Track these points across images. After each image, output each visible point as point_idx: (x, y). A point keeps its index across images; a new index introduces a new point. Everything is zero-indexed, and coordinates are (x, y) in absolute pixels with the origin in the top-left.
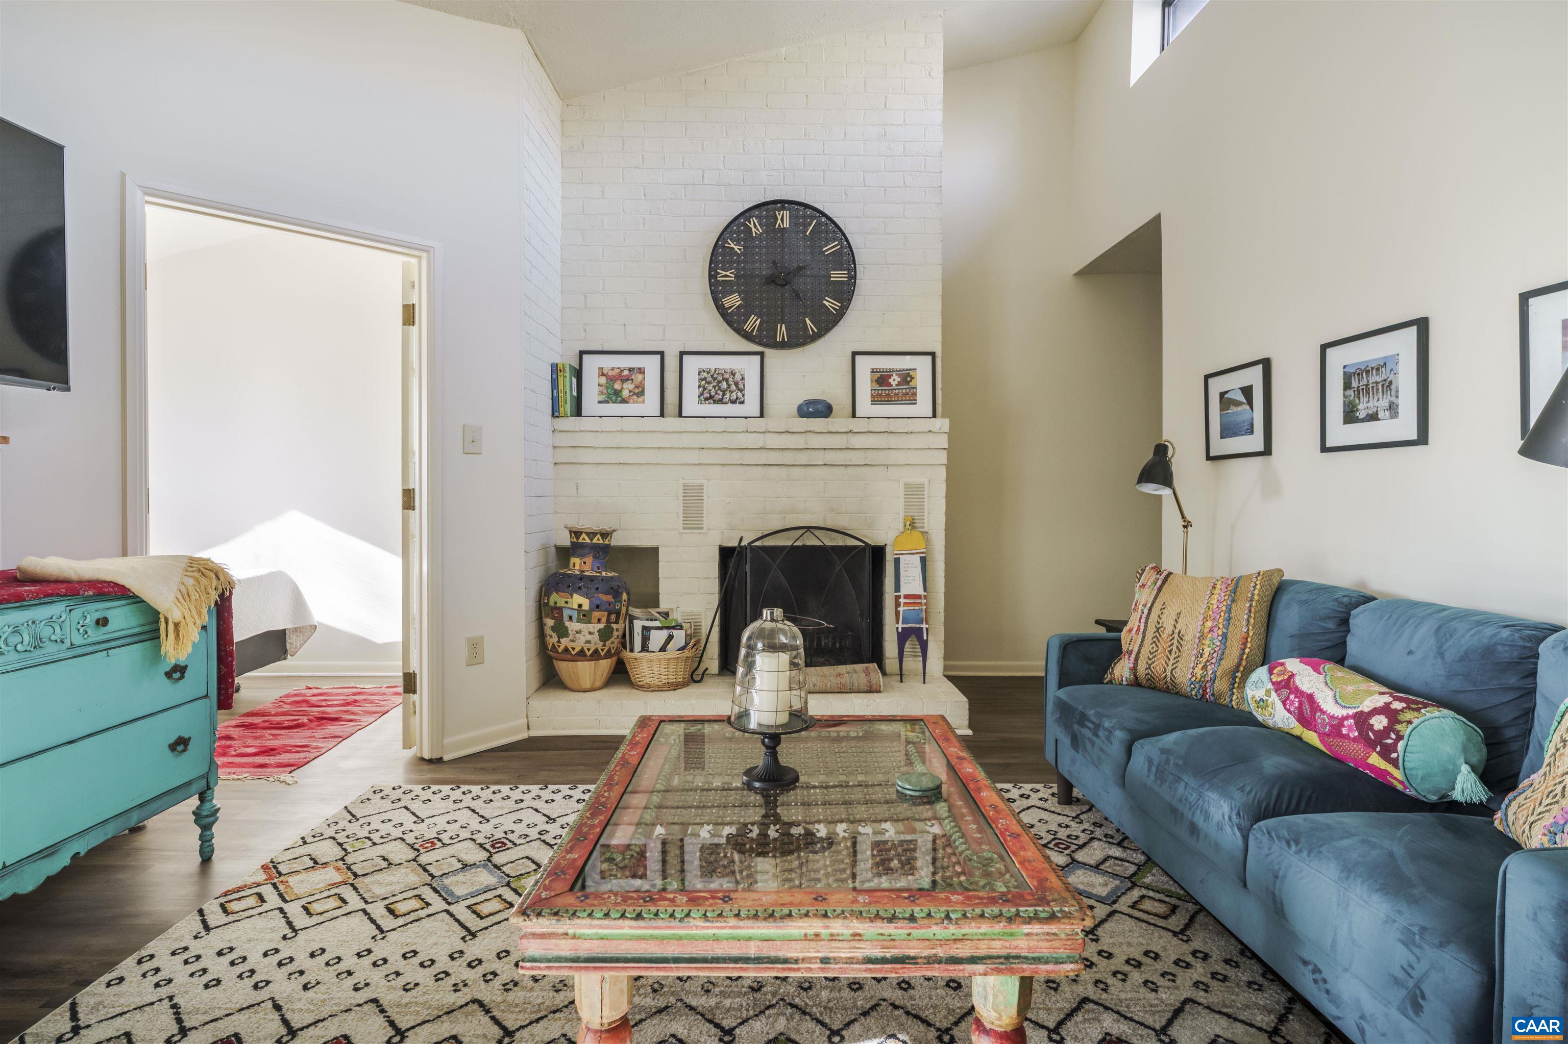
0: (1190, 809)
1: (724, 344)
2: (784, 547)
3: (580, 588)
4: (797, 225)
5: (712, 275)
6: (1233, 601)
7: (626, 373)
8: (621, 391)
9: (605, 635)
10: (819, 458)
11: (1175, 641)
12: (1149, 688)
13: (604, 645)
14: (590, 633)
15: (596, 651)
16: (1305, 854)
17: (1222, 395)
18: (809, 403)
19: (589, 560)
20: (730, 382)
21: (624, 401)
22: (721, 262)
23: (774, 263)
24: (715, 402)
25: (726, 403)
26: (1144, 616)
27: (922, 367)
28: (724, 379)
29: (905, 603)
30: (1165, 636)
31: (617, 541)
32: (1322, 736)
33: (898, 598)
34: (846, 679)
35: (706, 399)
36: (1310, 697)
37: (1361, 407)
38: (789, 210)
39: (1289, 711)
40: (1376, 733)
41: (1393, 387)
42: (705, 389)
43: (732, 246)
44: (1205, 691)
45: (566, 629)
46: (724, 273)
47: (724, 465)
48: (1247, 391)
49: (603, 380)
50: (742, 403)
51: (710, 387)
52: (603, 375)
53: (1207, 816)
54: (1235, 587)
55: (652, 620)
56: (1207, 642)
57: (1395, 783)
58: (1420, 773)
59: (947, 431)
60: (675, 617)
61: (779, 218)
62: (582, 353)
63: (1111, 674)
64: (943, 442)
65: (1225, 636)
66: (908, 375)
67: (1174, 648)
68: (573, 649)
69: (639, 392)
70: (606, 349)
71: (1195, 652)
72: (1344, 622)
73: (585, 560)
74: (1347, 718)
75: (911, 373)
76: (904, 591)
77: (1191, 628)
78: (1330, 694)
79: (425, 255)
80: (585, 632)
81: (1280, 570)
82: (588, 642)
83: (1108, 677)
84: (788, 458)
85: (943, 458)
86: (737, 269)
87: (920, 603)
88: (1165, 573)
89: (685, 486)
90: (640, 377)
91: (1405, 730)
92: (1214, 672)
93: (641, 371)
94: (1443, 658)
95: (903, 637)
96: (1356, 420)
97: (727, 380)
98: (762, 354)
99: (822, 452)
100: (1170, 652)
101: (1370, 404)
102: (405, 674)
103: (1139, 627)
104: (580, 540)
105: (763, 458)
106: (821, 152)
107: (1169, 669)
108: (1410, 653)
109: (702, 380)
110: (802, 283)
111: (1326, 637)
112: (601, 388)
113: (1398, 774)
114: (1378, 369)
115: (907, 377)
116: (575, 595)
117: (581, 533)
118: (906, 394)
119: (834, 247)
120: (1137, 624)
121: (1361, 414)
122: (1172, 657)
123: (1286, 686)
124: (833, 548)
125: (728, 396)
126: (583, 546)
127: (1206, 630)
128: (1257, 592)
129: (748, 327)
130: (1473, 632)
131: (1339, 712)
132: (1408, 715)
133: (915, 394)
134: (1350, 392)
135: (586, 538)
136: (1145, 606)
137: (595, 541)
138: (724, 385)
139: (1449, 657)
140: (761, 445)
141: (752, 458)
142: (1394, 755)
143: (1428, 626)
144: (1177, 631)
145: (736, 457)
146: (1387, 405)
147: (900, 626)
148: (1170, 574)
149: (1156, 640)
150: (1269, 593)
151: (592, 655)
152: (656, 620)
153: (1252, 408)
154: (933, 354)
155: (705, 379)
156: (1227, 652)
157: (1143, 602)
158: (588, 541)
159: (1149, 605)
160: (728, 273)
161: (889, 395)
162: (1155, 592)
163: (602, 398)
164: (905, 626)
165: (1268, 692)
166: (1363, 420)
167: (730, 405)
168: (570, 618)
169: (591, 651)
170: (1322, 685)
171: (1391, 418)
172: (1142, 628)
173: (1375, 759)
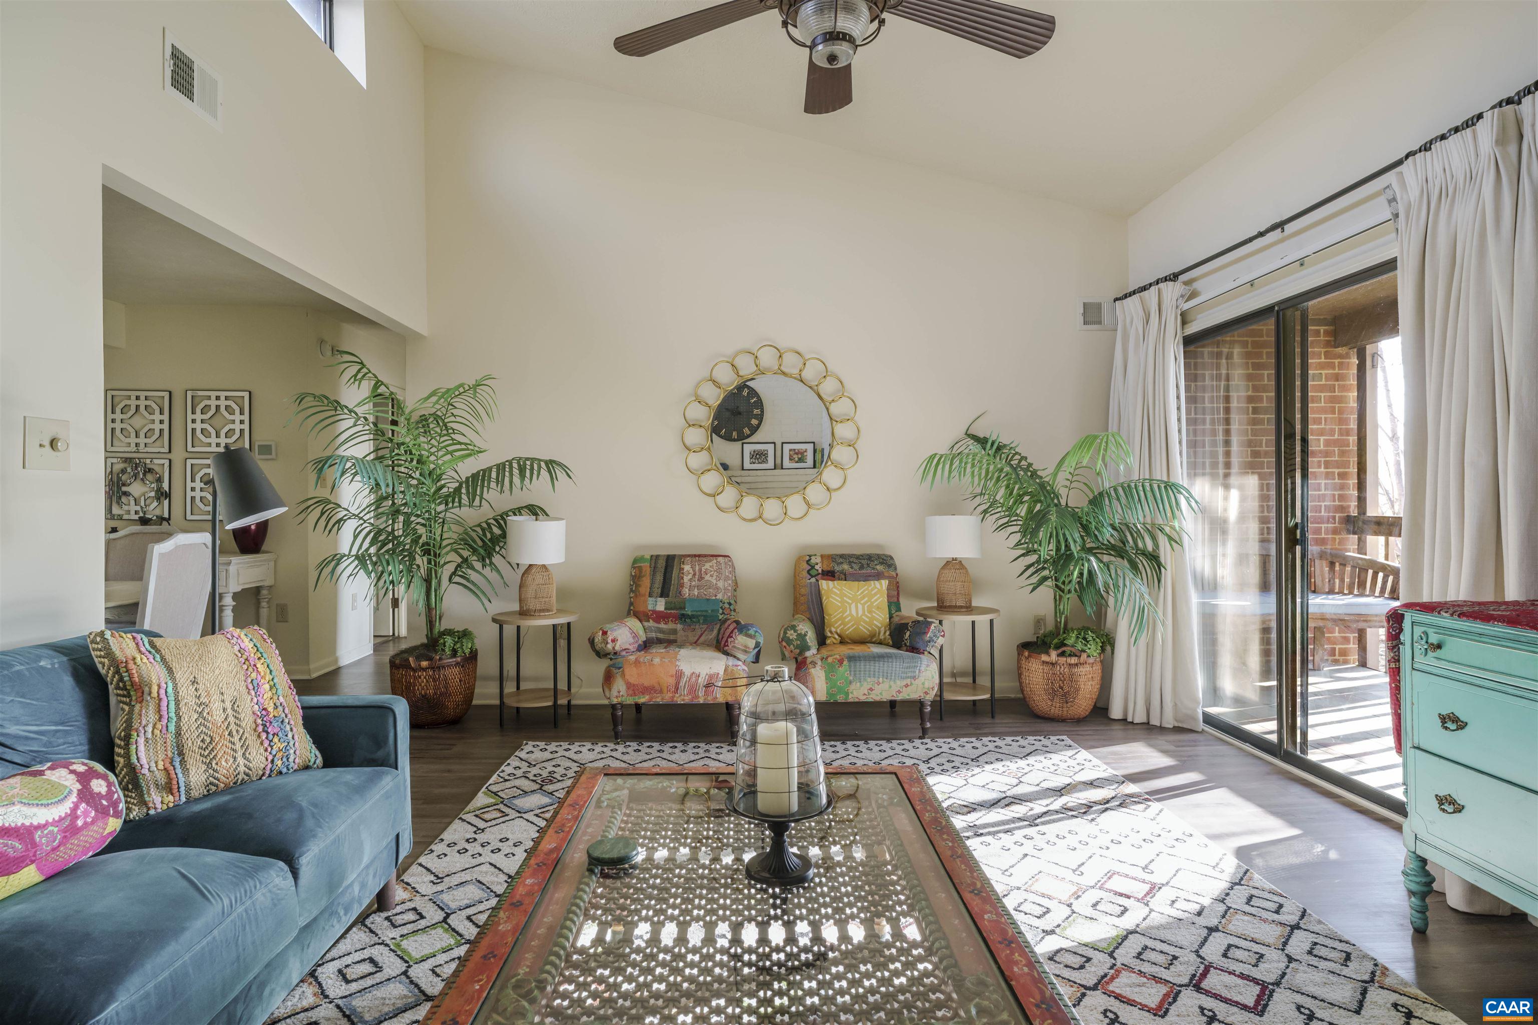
78: (19, 807)
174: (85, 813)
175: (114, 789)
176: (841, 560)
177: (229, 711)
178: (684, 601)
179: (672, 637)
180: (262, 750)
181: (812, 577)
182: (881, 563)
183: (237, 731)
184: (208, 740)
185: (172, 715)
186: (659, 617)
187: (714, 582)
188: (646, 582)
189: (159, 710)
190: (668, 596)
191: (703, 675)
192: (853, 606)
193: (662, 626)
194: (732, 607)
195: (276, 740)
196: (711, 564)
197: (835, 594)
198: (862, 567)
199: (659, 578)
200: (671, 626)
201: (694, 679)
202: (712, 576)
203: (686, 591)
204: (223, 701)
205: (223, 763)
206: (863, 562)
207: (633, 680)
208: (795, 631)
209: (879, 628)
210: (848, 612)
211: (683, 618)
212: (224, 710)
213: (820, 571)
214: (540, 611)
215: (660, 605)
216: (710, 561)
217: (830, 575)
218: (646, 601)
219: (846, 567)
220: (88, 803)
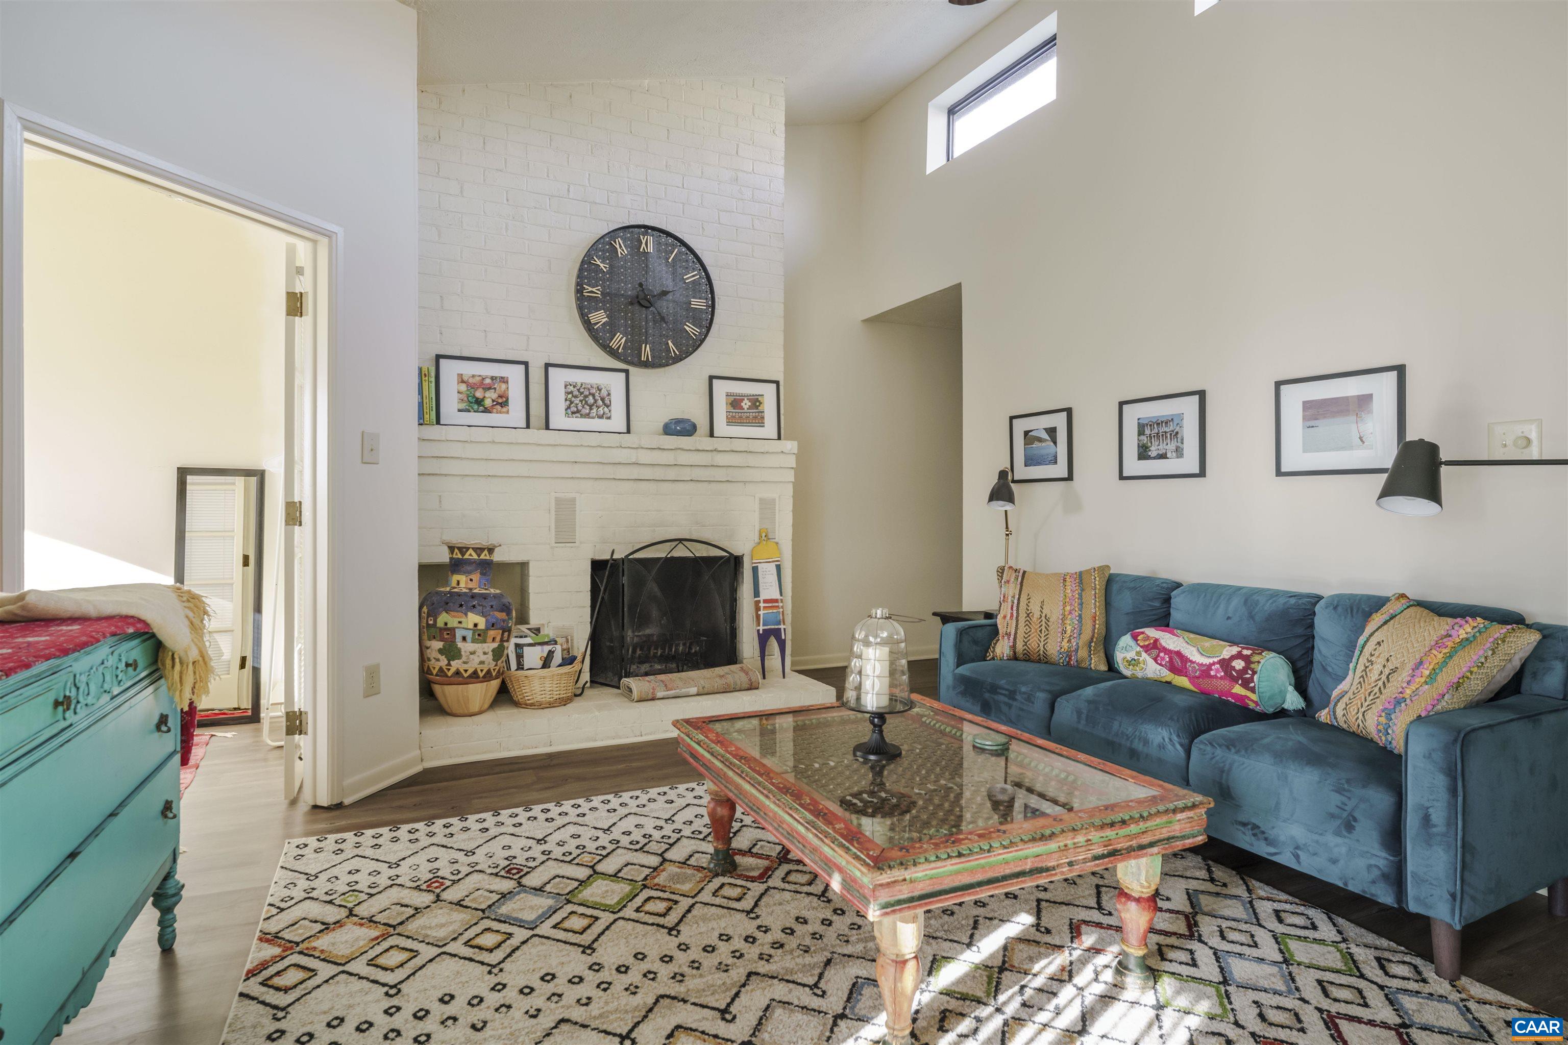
0: (1128, 739)
1: (589, 360)
2: (659, 559)
3: (474, 606)
4: (659, 251)
5: (579, 291)
6: (1083, 590)
7: (488, 381)
8: (483, 400)
9: (498, 653)
10: (687, 474)
11: (1043, 623)
12: (1024, 660)
13: (496, 665)
14: (485, 653)
15: (489, 672)
16: (1243, 752)
17: (1026, 433)
18: (678, 421)
19: (476, 577)
20: (597, 398)
21: (487, 410)
22: (586, 278)
23: (641, 285)
24: (582, 416)
25: (593, 418)
26: (1015, 605)
27: (768, 393)
28: (590, 394)
29: (765, 607)
30: (1034, 619)
31: (497, 557)
32: (1192, 679)
33: (757, 603)
34: (730, 679)
35: (573, 413)
36: (1179, 653)
37: (1153, 448)
38: (653, 235)
39: (1161, 665)
40: (1237, 671)
41: (1179, 436)
42: (571, 402)
43: (598, 263)
44: (1070, 659)
45: (459, 650)
46: (590, 289)
47: (596, 479)
48: (1052, 432)
49: (463, 387)
50: (609, 418)
51: (577, 401)
52: (463, 382)
53: (1146, 742)
54: (1081, 578)
55: (521, 637)
56: (1068, 622)
57: (1250, 703)
58: (1268, 695)
59: (796, 452)
60: (546, 632)
61: (644, 242)
62: (438, 357)
63: (993, 652)
64: (792, 462)
65: (1080, 616)
66: (757, 400)
67: (1043, 628)
68: (466, 671)
69: (503, 402)
70: (464, 355)
71: (1060, 630)
72: (1167, 600)
73: (472, 577)
74: (1214, 664)
75: (760, 398)
76: (765, 594)
77: (1054, 612)
78: (1194, 649)
79: (325, 240)
80: (479, 652)
81: (1108, 567)
82: (482, 663)
83: (990, 655)
84: (659, 473)
85: (790, 476)
86: (603, 286)
87: (777, 607)
88: (1021, 572)
89: (557, 499)
90: (504, 386)
91: (1258, 668)
92: (1077, 644)
93: (504, 380)
94: (1254, 620)
95: (763, 639)
96: (1149, 458)
97: (593, 395)
98: (627, 372)
99: (689, 469)
100: (1041, 631)
101: (1161, 447)
102: (287, 714)
103: (1012, 614)
104: (466, 556)
105: (635, 472)
106: (681, 185)
107: (1041, 645)
108: (1229, 618)
109: (569, 393)
110: (665, 306)
111: (1154, 612)
112: (461, 396)
113: (1254, 697)
114: (1166, 423)
115: (756, 402)
116: (470, 614)
117: (468, 549)
118: (756, 417)
119: (693, 276)
120: (1009, 611)
121: (1153, 453)
122: (1043, 635)
123: (1153, 647)
124: (703, 559)
125: (594, 410)
126: (469, 562)
127: (1066, 613)
128: (1099, 583)
129: (614, 344)
130: (1271, 601)
131: (1206, 661)
132: (1256, 658)
133: (763, 418)
134: (1143, 438)
135: (473, 554)
136: (1013, 597)
137: (482, 557)
138: (591, 400)
139: (1258, 618)
140: (634, 460)
141: (623, 472)
142: (1252, 685)
143: (1236, 601)
144: (1043, 615)
145: (609, 472)
146: (1174, 448)
147: (761, 628)
148: (1024, 572)
149: (1028, 623)
150: (1104, 583)
151: (484, 677)
152: (526, 637)
153: (1055, 443)
154: (777, 383)
155: (571, 393)
156: (1083, 628)
157: (1011, 594)
158: (475, 556)
159: (1017, 597)
160: (594, 290)
161: (741, 417)
162: (1019, 587)
163: (463, 406)
164: (766, 628)
165: (1138, 654)
166: (1154, 458)
167: (597, 420)
168: (464, 639)
169: (484, 672)
170: (1185, 644)
171: (1178, 457)
172: (1015, 615)
173: (1238, 690)
174: (1217, 671)
175: (1250, 672)
177: (1384, 677)
183: (1376, 694)
184: (1359, 688)
185: (1355, 661)
195: (1383, 714)
212: (1381, 673)
220: (1221, 667)
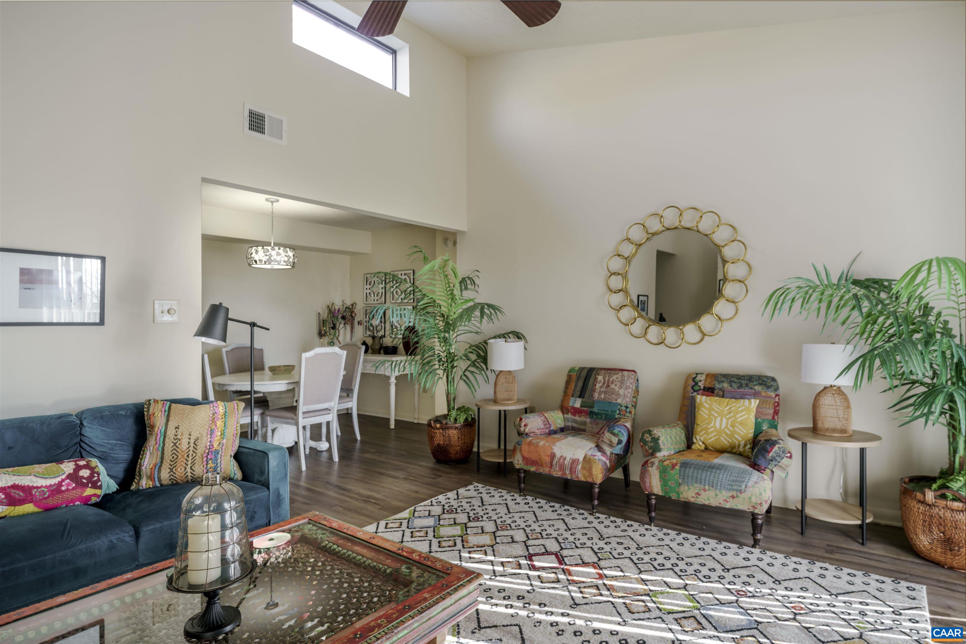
32: (38, 503)
36: (16, 487)
40: (85, 479)
57: (94, 498)
74: (63, 480)
78: (31, 477)
91: (99, 470)
94: (39, 443)
100: (188, 456)
113: (100, 492)
131: (55, 481)
132: (93, 464)
139: (42, 441)
142: (99, 484)
143: (10, 433)
170: (15, 478)
173: (90, 492)
174: (68, 485)
175: (96, 475)
176: (723, 379)
177: (192, 444)
178: (594, 402)
179: (583, 427)
180: (202, 466)
181: (695, 391)
182: (760, 384)
183: (192, 455)
184: (175, 457)
185: (161, 443)
186: (576, 411)
187: (617, 389)
188: (572, 386)
189: (156, 440)
190: (583, 397)
191: (568, 459)
192: (718, 420)
193: (577, 418)
194: (628, 410)
195: (210, 462)
196: (617, 376)
197: (705, 407)
198: (741, 386)
199: (580, 384)
200: (583, 419)
201: (562, 461)
202: (616, 385)
203: (596, 395)
204: (189, 439)
205: (179, 470)
206: (743, 382)
207: (526, 455)
208: (650, 435)
209: (739, 442)
210: (712, 424)
211: (591, 414)
212: (189, 443)
213: (702, 387)
214: (505, 400)
215: (578, 403)
216: (617, 374)
217: (709, 391)
218: (569, 400)
219: (726, 385)
220: (71, 480)
